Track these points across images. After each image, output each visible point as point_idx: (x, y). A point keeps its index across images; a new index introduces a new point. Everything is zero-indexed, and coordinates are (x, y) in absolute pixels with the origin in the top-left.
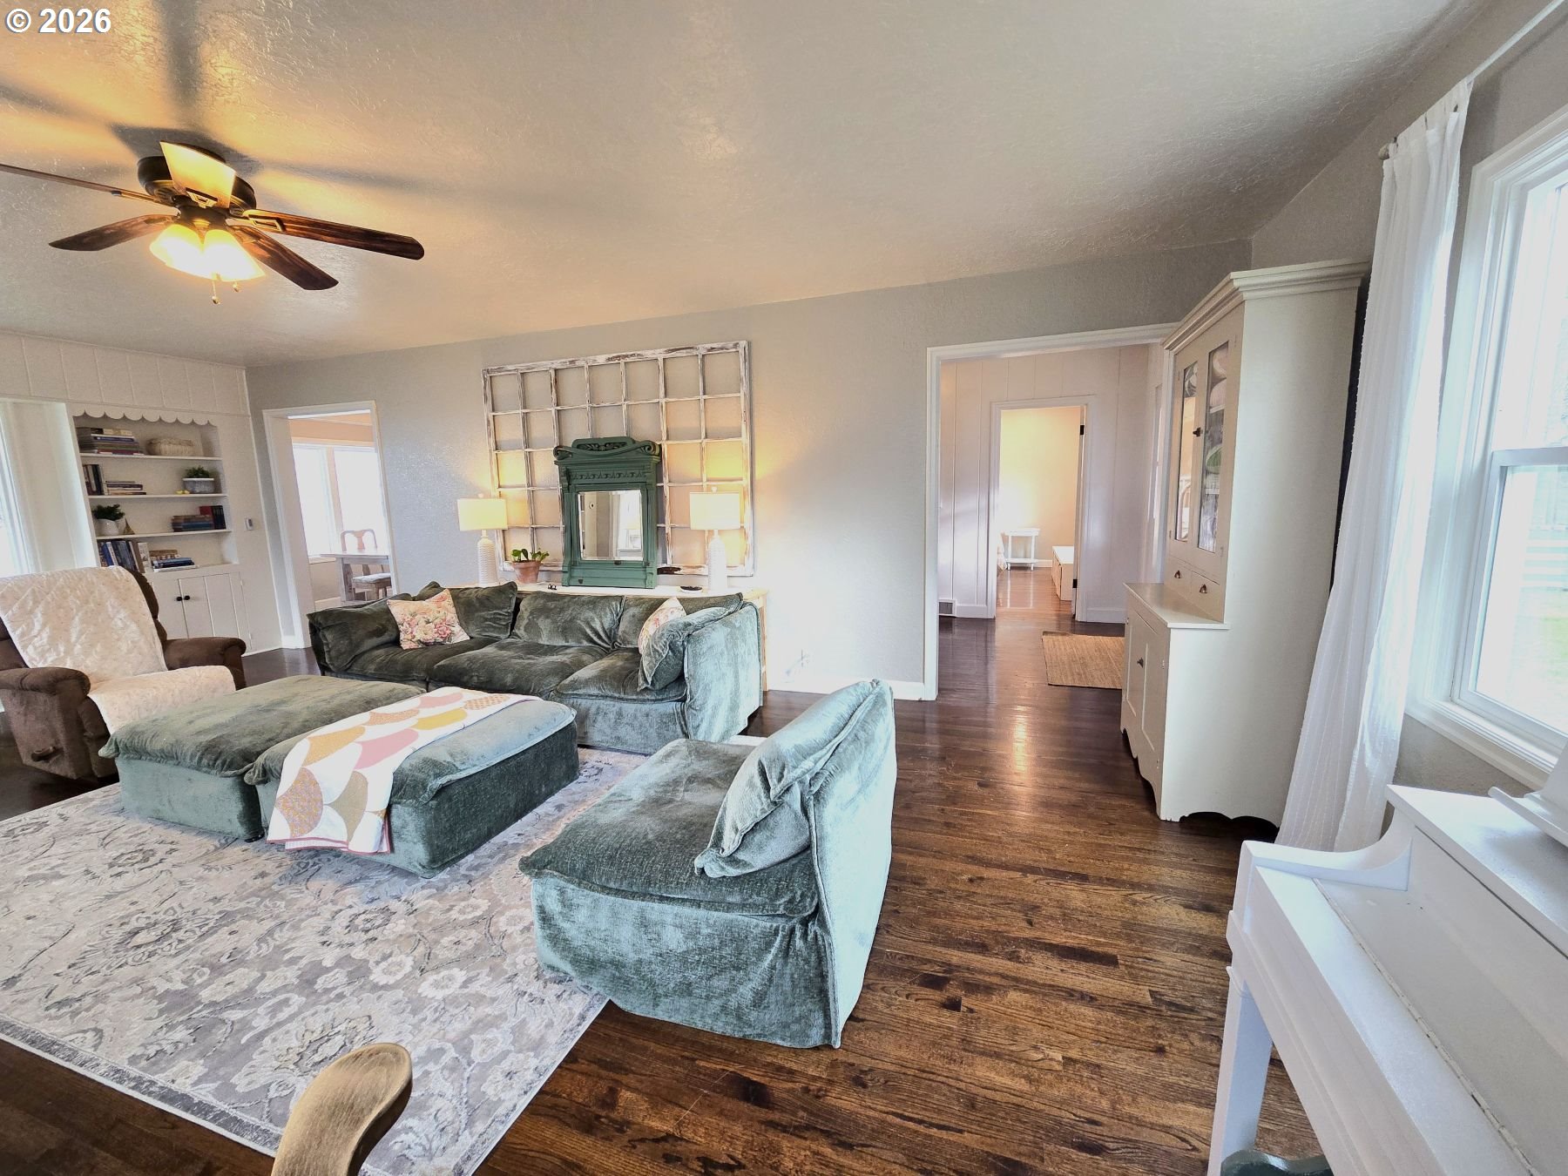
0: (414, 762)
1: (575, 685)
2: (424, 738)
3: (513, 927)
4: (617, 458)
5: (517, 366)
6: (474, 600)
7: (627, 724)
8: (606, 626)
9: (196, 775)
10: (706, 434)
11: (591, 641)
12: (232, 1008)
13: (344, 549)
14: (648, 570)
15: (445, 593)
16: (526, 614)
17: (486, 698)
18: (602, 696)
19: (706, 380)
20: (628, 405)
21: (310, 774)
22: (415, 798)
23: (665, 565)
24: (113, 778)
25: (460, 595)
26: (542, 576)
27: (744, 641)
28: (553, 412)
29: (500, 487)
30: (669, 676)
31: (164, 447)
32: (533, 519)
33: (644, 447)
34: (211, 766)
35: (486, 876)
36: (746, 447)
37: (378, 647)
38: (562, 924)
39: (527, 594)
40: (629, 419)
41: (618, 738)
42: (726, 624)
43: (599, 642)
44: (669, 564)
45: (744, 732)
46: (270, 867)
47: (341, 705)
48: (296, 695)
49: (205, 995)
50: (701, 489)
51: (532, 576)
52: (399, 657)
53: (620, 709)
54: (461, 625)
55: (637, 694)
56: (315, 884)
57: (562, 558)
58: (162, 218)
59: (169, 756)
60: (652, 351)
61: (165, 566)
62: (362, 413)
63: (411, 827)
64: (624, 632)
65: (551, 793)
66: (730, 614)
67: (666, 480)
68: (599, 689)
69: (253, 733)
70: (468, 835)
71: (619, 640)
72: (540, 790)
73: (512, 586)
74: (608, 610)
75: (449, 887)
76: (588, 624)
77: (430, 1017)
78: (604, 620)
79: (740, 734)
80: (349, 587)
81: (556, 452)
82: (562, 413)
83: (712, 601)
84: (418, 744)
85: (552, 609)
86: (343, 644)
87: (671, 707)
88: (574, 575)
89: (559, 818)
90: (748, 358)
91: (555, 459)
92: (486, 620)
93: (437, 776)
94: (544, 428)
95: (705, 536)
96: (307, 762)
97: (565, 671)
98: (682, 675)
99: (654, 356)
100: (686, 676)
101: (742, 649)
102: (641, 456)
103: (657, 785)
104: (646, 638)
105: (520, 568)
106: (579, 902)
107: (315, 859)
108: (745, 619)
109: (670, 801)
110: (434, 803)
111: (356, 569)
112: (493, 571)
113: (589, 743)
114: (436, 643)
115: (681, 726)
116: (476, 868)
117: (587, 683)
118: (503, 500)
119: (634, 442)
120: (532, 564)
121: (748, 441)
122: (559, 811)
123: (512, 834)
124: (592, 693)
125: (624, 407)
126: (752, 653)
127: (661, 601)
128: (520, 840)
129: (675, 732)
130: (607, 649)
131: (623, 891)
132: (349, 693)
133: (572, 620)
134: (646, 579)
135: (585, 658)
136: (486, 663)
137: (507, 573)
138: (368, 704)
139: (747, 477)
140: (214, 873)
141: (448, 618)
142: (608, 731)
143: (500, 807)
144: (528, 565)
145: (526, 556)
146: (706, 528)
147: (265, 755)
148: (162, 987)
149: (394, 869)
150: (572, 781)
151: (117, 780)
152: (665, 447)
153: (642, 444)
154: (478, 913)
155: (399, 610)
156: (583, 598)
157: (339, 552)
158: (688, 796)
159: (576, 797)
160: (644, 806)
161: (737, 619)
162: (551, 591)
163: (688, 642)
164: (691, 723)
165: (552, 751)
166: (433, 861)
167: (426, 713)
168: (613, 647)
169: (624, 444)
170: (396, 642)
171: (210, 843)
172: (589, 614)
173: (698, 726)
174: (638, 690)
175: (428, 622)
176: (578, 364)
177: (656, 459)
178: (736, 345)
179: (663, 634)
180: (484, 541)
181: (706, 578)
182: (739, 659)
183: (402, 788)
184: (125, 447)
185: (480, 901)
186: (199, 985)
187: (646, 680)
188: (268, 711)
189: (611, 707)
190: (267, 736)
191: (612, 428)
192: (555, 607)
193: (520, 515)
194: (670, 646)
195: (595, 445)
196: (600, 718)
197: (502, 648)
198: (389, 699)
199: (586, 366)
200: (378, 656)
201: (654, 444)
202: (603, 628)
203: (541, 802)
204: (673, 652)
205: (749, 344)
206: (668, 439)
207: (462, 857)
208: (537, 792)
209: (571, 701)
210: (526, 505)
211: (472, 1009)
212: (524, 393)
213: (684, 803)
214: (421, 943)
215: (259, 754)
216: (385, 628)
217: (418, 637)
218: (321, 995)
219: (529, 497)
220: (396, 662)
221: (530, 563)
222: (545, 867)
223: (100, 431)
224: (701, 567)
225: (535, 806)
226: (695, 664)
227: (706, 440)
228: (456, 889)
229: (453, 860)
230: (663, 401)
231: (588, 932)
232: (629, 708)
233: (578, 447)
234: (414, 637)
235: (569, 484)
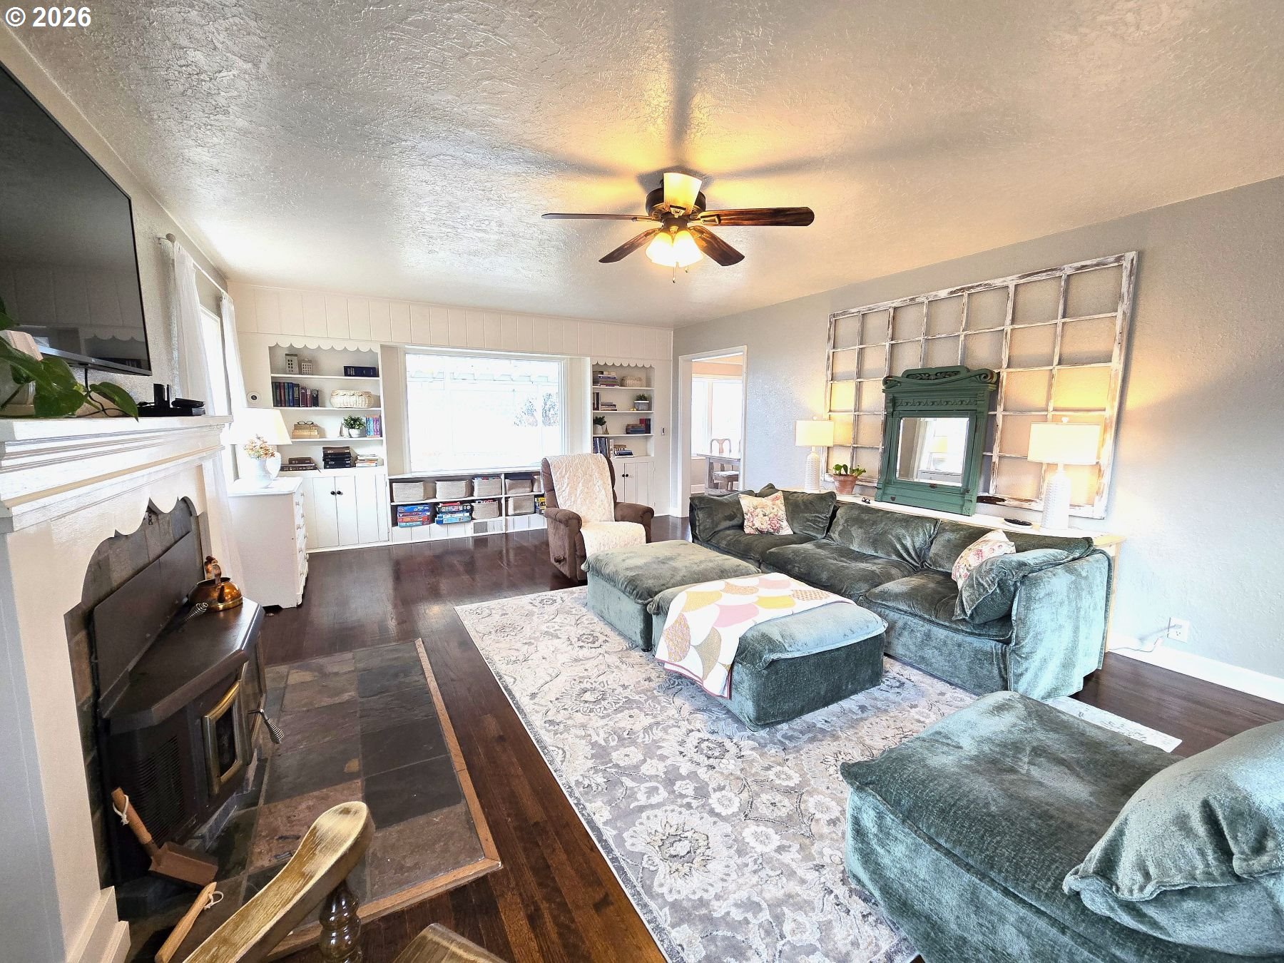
0: (755, 633)
1: (885, 595)
2: (763, 615)
3: (821, 814)
4: (947, 386)
5: (861, 308)
6: (800, 502)
7: (935, 647)
8: (917, 545)
9: (623, 596)
10: (1060, 360)
11: (901, 556)
12: (627, 775)
13: (711, 452)
14: (967, 497)
15: (779, 494)
16: (842, 521)
17: (809, 591)
18: (910, 613)
19: (1069, 303)
20: (966, 336)
21: (685, 619)
22: (753, 664)
23: (986, 494)
24: (584, 582)
25: (790, 497)
26: (857, 489)
27: (1091, 593)
28: (887, 347)
29: (830, 411)
30: (992, 614)
31: (628, 382)
32: (856, 439)
33: (980, 375)
34: (631, 593)
35: (797, 750)
36: (1116, 375)
37: (728, 528)
38: (875, 846)
39: (844, 504)
40: (965, 348)
41: (923, 658)
42: (1070, 571)
43: (911, 561)
44: (992, 493)
45: (1076, 696)
46: (653, 675)
47: (706, 570)
48: (679, 555)
49: (614, 755)
50: (1045, 419)
51: (848, 489)
52: (742, 539)
53: (930, 631)
54: (787, 521)
55: (951, 621)
56: (678, 701)
57: (876, 475)
58: (654, 231)
59: (610, 579)
60: (1002, 279)
61: (620, 455)
62: (737, 356)
63: (746, 685)
64: (936, 554)
65: (855, 692)
66: (1074, 559)
67: (1000, 409)
68: (909, 606)
69: (655, 577)
70: (786, 707)
71: (929, 561)
72: (847, 686)
73: (832, 495)
74: (921, 531)
75: (768, 747)
76: (899, 540)
77: (752, 867)
78: (916, 539)
79: (1072, 696)
80: (711, 479)
81: (886, 382)
82: (896, 347)
83: (1049, 541)
84: (759, 619)
85: (865, 521)
86: (708, 523)
87: (989, 645)
88: (888, 492)
89: (862, 719)
90: (1137, 273)
91: (883, 388)
92: (808, 520)
93: (771, 651)
94: (877, 361)
95: (1041, 469)
96: (684, 609)
97: (875, 580)
98: (1009, 615)
99: (1005, 284)
100: (1014, 618)
101: (1086, 602)
102: (973, 384)
103: (989, 740)
104: (964, 567)
105: (840, 481)
106: (899, 836)
107: (679, 682)
108: (1092, 568)
109: (1012, 770)
110: (765, 672)
111: (717, 466)
112: (817, 481)
113: (891, 653)
114: (768, 532)
115: (999, 668)
116: (791, 738)
117: (897, 597)
118: (832, 423)
119: (968, 370)
120: (850, 479)
121: (1120, 367)
122: (862, 712)
123: (820, 718)
124: (901, 607)
125: (962, 338)
126: (1099, 608)
127: (983, 532)
128: (825, 727)
129: (990, 672)
130: (916, 567)
131: (955, 855)
132: (711, 561)
133: (885, 533)
134: (963, 505)
135: (894, 571)
136: (806, 558)
137: (828, 484)
138: (723, 574)
139: (1112, 407)
140: (624, 667)
141: (779, 514)
142: (913, 648)
143: (813, 691)
144: (846, 478)
145: (846, 471)
146: (1045, 460)
147: (660, 595)
148: (595, 738)
149: (728, 712)
150: (874, 686)
151: (586, 584)
152: (1004, 375)
153: (977, 373)
154: (792, 784)
155: (746, 503)
156: (896, 516)
157: (708, 453)
158: (1035, 772)
159: (879, 704)
160: (979, 763)
161: (1084, 566)
162: (865, 504)
163: (1022, 583)
164: (1013, 670)
165: (862, 654)
166: (758, 719)
167: (763, 592)
168: (923, 567)
169: (956, 373)
170: (741, 527)
171: (625, 644)
172: (902, 531)
173: (1021, 675)
174: (954, 618)
175: (765, 515)
176: (917, 300)
177: (991, 387)
178: (1118, 259)
179: (992, 569)
180: (813, 456)
181: (1041, 514)
182: (1082, 612)
183: (745, 652)
184: (612, 382)
185: (791, 772)
186: (612, 747)
187: (964, 611)
188: (663, 563)
189: (921, 627)
190: (662, 582)
191: (945, 357)
192: (869, 520)
193: (845, 435)
194: (999, 584)
195: (925, 374)
196: (906, 633)
197: (819, 546)
198: (737, 573)
199: (926, 302)
200: (729, 535)
201: (992, 373)
202: (914, 547)
203: (845, 697)
204: (1001, 589)
205: (1141, 255)
206: (1009, 366)
207: (779, 723)
208: (844, 688)
209: (879, 610)
210: (851, 427)
211: (784, 879)
212: (862, 331)
213: (1030, 781)
214: (746, 789)
215: (656, 593)
216: (736, 516)
217: (756, 526)
218: (677, 797)
219: (855, 420)
220: (739, 542)
221: (848, 477)
222: (867, 784)
223: (602, 373)
224: (1032, 501)
225: (840, 699)
226: (1027, 608)
227: (1059, 367)
228: (773, 751)
229: (772, 723)
230: (1008, 328)
231: (903, 871)
232: (940, 633)
233: (908, 376)
234: (754, 525)
235: (894, 411)
